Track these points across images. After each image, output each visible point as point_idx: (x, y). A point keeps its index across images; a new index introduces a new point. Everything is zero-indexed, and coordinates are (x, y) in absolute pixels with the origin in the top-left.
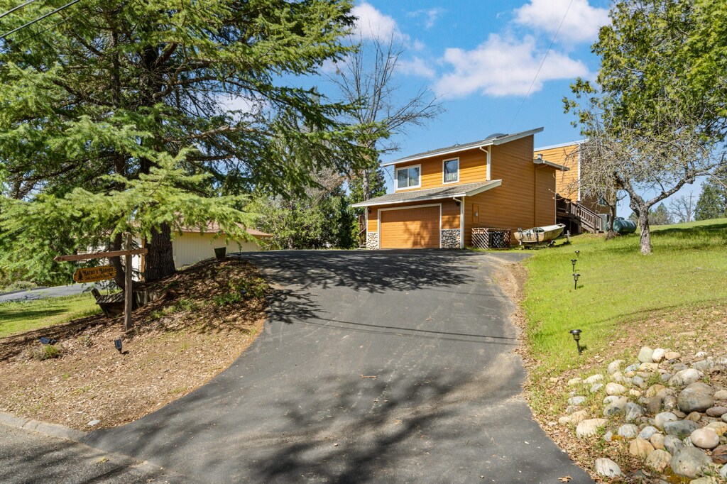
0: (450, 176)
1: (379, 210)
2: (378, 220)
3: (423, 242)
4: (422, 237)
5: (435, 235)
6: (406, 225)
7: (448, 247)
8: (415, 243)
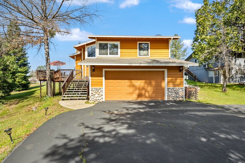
0: (142, 52)
1: (104, 70)
2: (104, 78)
3: (147, 94)
4: (146, 91)
5: (159, 90)
6: (131, 82)
7: (173, 100)
8: (140, 95)
